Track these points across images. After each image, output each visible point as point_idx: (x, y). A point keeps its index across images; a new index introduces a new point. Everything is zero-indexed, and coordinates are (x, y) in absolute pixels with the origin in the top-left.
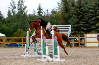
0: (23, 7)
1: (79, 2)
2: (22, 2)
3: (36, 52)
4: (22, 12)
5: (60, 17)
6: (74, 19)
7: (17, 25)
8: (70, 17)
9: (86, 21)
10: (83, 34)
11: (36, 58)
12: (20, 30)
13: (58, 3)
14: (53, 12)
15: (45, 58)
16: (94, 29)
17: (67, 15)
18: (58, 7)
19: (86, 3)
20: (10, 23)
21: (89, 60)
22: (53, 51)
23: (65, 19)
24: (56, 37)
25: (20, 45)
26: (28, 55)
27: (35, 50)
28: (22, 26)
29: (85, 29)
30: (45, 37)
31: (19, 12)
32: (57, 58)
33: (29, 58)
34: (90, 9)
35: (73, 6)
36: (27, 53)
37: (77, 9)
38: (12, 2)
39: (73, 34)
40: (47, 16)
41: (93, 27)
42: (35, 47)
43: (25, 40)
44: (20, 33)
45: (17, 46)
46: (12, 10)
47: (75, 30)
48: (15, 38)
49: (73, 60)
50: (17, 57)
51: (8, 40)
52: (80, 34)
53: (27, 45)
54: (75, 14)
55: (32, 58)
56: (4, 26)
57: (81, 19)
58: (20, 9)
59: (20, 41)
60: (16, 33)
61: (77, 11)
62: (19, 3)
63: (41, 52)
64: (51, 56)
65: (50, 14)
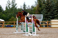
0: (15, 4)
1: (48, 1)
2: (14, 1)
3: (22, 31)
4: (14, 7)
5: (36, 10)
6: (45, 11)
7: (11, 15)
8: (42, 10)
9: (52, 12)
10: (50, 19)
11: (22, 34)
12: (13, 17)
13: (35, 2)
14: (32, 7)
15: (27, 34)
16: (56, 17)
17: (40, 9)
18: (35, 4)
19: (52, 2)
20: (7, 14)
21: (53, 35)
22: (32, 30)
23: (39, 11)
24: (34, 22)
25: (13, 26)
26: (17, 32)
27: (22, 29)
28: (14, 15)
29: (51, 17)
30: (27, 22)
31: (12, 7)
32: (34, 34)
33: (18, 34)
34: (54, 5)
35: (44, 3)
36: (17, 31)
37: (47, 5)
38: (8, 1)
39: (44, 20)
40: (29, 9)
41: (56, 16)
42: (22, 27)
43: (16, 23)
44: (13, 19)
45: (11, 27)
46: (8, 6)
47: (45, 18)
48: (10, 22)
49: (44, 35)
50: (11, 33)
51: (6, 23)
52: (48, 20)
53: (17, 26)
54: (45, 8)
55: (20, 34)
56: (4, 15)
57: (48, 11)
58: (13, 5)
59: (13, 24)
60: (10, 19)
61: (46, 7)
62: (12, 2)
63: (25, 30)
64: (31, 33)
65: (31, 8)
